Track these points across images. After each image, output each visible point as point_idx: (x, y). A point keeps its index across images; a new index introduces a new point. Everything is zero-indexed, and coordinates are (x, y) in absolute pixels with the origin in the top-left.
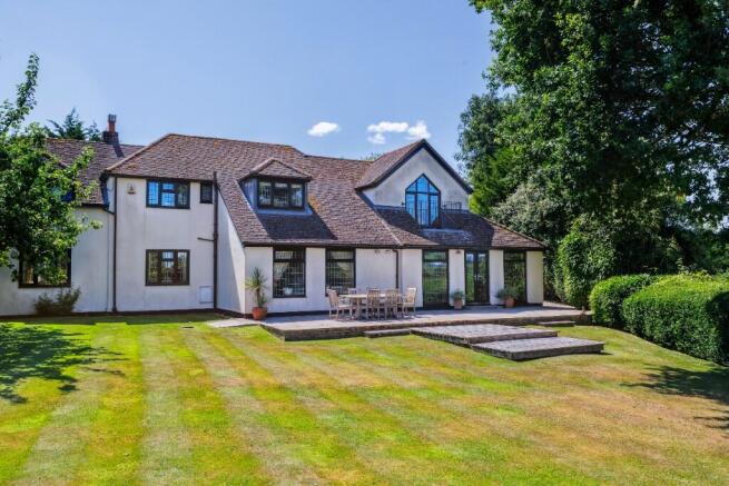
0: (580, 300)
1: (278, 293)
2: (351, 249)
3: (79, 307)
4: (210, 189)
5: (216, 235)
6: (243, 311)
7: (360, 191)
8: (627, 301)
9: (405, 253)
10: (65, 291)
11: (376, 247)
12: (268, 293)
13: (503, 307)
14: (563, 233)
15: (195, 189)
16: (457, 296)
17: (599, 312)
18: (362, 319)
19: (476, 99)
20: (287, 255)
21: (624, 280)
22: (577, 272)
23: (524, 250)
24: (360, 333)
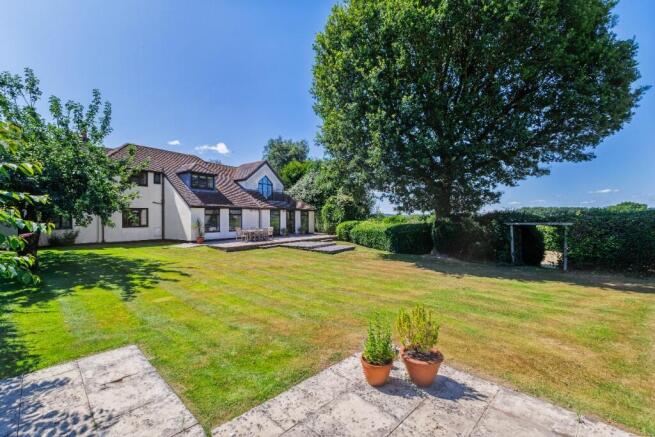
0: (331, 231)
1: (207, 231)
2: (240, 209)
3: (78, 241)
4: (159, 177)
5: (163, 200)
6: (189, 239)
7: (236, 181)
8: (352, 231)
9: (263, 212)
10: (69, 231)
11: (251, 209)
12: (203, 229)
13: (301, 234)
14: (324, 204)
15: (151, 177)
16: (283, 230)
17: (340, 235)
18: (252, 241)
19: (272, 140)
20: (211, 212)
21: (349, 223)
22: (330, 220)
23: (307, 211)
24: (257, 247)
